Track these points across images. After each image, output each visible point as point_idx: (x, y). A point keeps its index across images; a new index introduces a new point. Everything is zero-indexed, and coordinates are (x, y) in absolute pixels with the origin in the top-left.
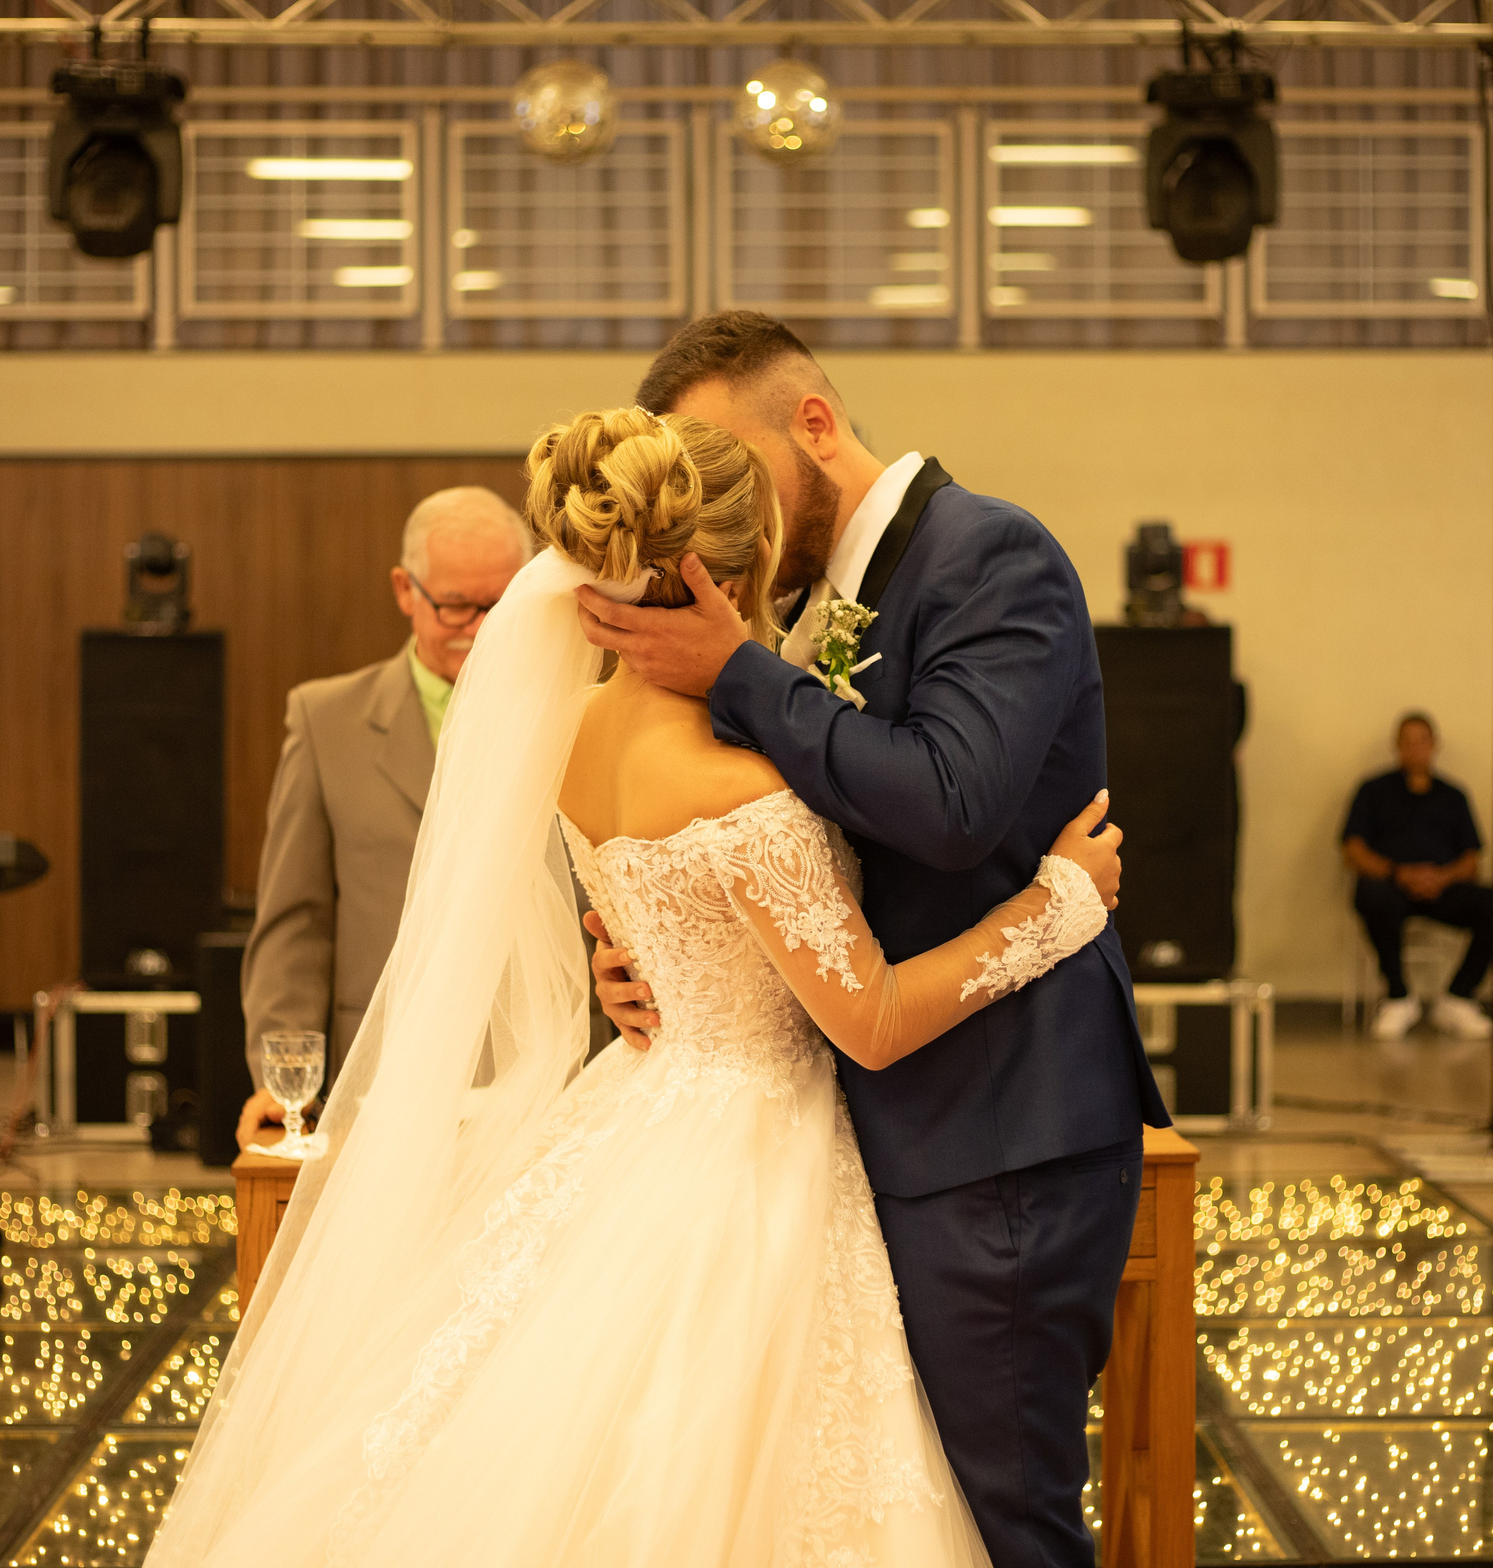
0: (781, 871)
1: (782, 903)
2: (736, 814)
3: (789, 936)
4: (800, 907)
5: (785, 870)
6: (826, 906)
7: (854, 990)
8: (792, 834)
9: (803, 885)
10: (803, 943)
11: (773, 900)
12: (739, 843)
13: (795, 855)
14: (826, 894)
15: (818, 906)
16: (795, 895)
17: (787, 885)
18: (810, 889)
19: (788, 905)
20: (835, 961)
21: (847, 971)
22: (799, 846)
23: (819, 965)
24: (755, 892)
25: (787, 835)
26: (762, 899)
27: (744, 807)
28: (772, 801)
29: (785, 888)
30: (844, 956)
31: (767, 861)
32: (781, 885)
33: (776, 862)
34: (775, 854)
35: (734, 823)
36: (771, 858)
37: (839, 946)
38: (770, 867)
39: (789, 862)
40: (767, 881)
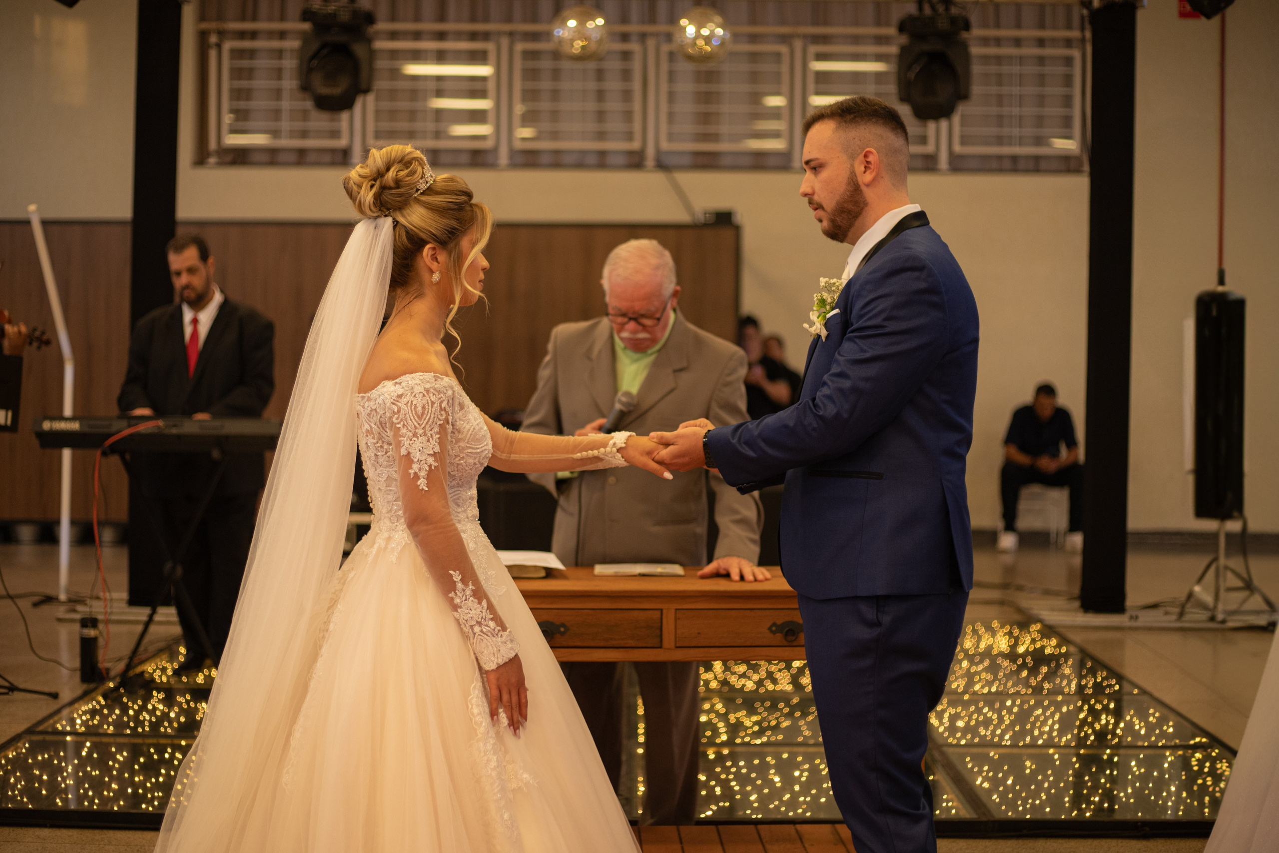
0: (414, 412)
1: (407, 429)
2: (403, 378)
3: (404, 447)
4: (415, 435)
5: (416, 413)
6: (428, 441)
7: (423, 489)
8: (427, 396)
9: (422, 424)
10: (409, 453)
11: (404, 426)
12: (400, 393)
13: (423, 407)
14: (431, 435)
15: (424, 439)
16: (416, 428)
17: (414, 421)
18: (424, 428)
19: (410, 431)
20: (420, 470)
21: (424, 478)
22: (428, 403)
23: (411, 468)
24: (397, 419)
25: (424, 396)
26: (398, 423)
27: (407, 375)
28: (422, 375)
29: (412, 422)
30: (426, 470)
31: (409, 404)
32: (411, 420)
33: (413, 407)
34: (414, 403)
35: (400, 383)
36: (412, 404)
37: (426, 464)
38: (409, 408)
39: (419, 409)
40: (405, 414)
